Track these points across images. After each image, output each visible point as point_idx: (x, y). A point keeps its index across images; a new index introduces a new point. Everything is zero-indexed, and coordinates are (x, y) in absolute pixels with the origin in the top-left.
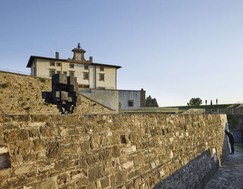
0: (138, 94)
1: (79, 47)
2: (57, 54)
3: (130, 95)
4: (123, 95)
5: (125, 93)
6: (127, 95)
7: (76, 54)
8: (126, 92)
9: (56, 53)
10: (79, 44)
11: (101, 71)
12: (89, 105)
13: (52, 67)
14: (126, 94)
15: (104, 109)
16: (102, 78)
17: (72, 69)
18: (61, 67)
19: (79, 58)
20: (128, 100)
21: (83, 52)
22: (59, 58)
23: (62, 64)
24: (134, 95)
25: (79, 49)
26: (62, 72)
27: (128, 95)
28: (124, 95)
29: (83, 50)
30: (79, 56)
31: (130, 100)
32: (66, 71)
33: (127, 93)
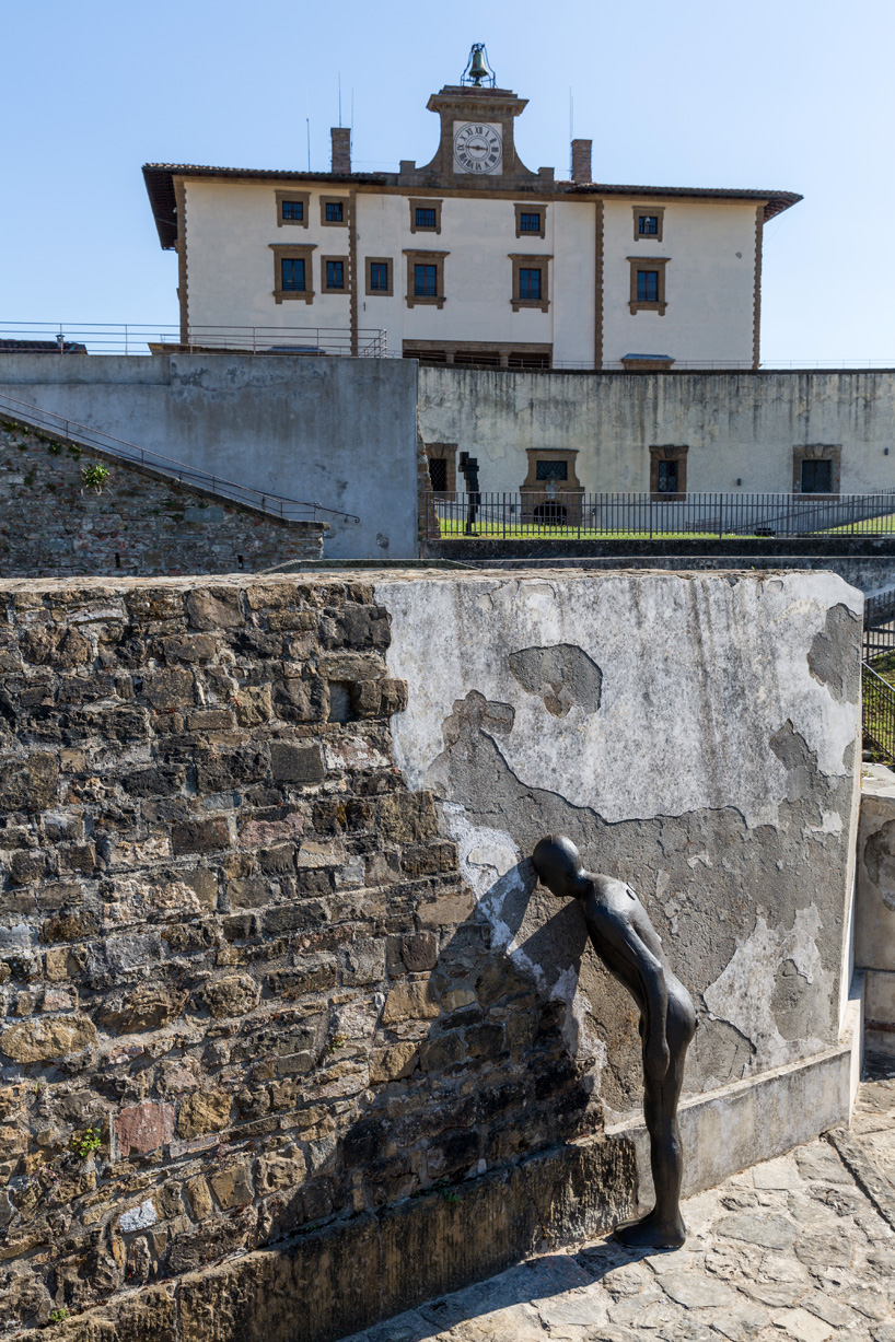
0: (880, 392)
1: (477, 73)
2: (341, 138)
3: (816, 409)
4: (756, 407)
5: (773, 393)
6: (786, 407)
7: (458, 125)
8: (780, 385)
9: (334, 131)
10: (477, 51)
11: (642, 241)
12: (28, 481)
13: (292, 234)
14: (779, 399)
15: (189, 516)
16: (648, 286)
17: (425, 240)
18: (353, 228)
19: (481, 154)
20: (799, 442)
21: (506, 106)
22: (354, 170)
23: (353, 209)
24: (846, 408)
25: (477, 84)
26: (354, 264)
27: (798, 409)
28: (762, 411)
29: (507, 94)
30: (477, 139)
31: (809, 448)
32: (381, 253)
33: (786, 391)
